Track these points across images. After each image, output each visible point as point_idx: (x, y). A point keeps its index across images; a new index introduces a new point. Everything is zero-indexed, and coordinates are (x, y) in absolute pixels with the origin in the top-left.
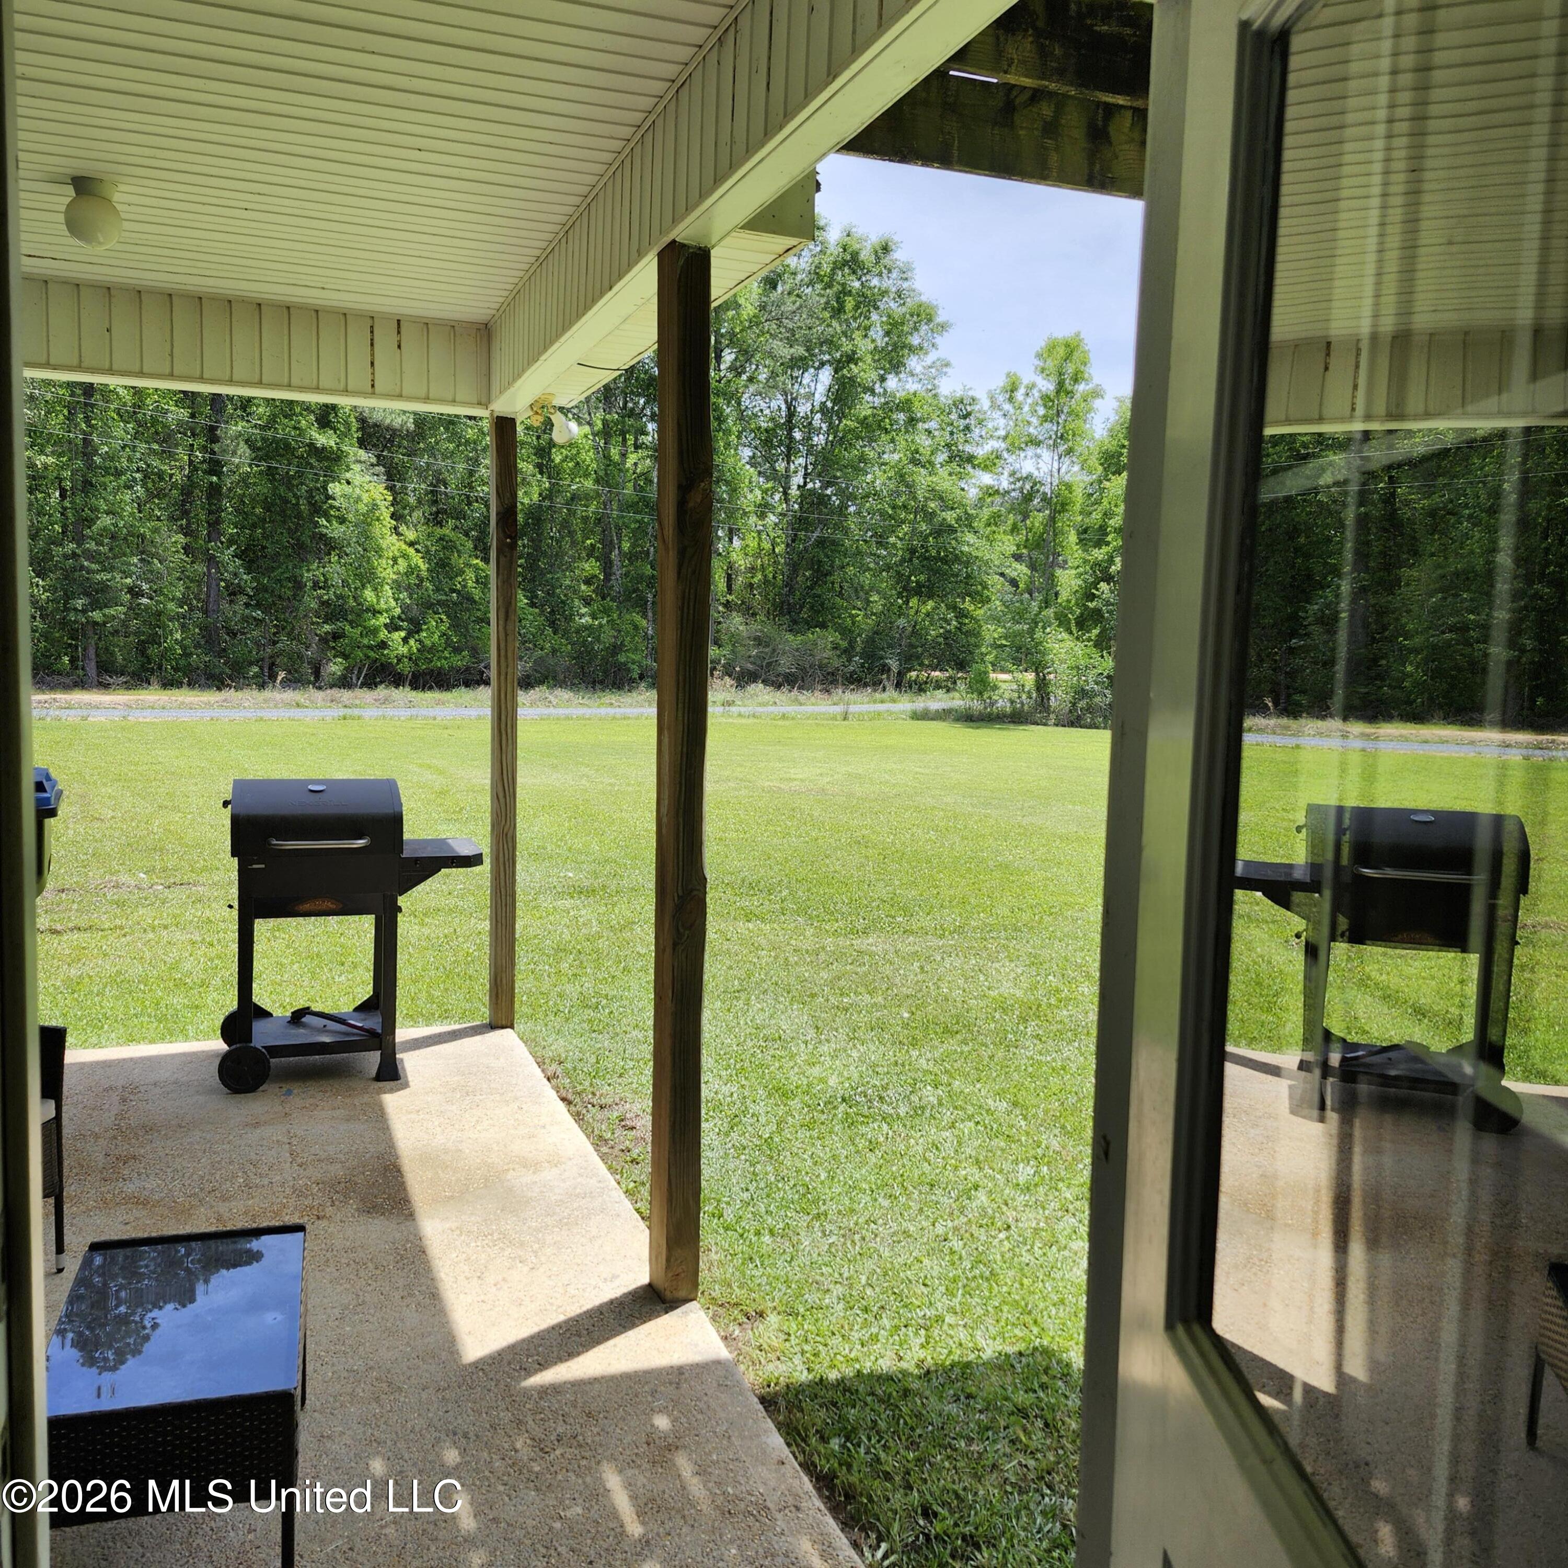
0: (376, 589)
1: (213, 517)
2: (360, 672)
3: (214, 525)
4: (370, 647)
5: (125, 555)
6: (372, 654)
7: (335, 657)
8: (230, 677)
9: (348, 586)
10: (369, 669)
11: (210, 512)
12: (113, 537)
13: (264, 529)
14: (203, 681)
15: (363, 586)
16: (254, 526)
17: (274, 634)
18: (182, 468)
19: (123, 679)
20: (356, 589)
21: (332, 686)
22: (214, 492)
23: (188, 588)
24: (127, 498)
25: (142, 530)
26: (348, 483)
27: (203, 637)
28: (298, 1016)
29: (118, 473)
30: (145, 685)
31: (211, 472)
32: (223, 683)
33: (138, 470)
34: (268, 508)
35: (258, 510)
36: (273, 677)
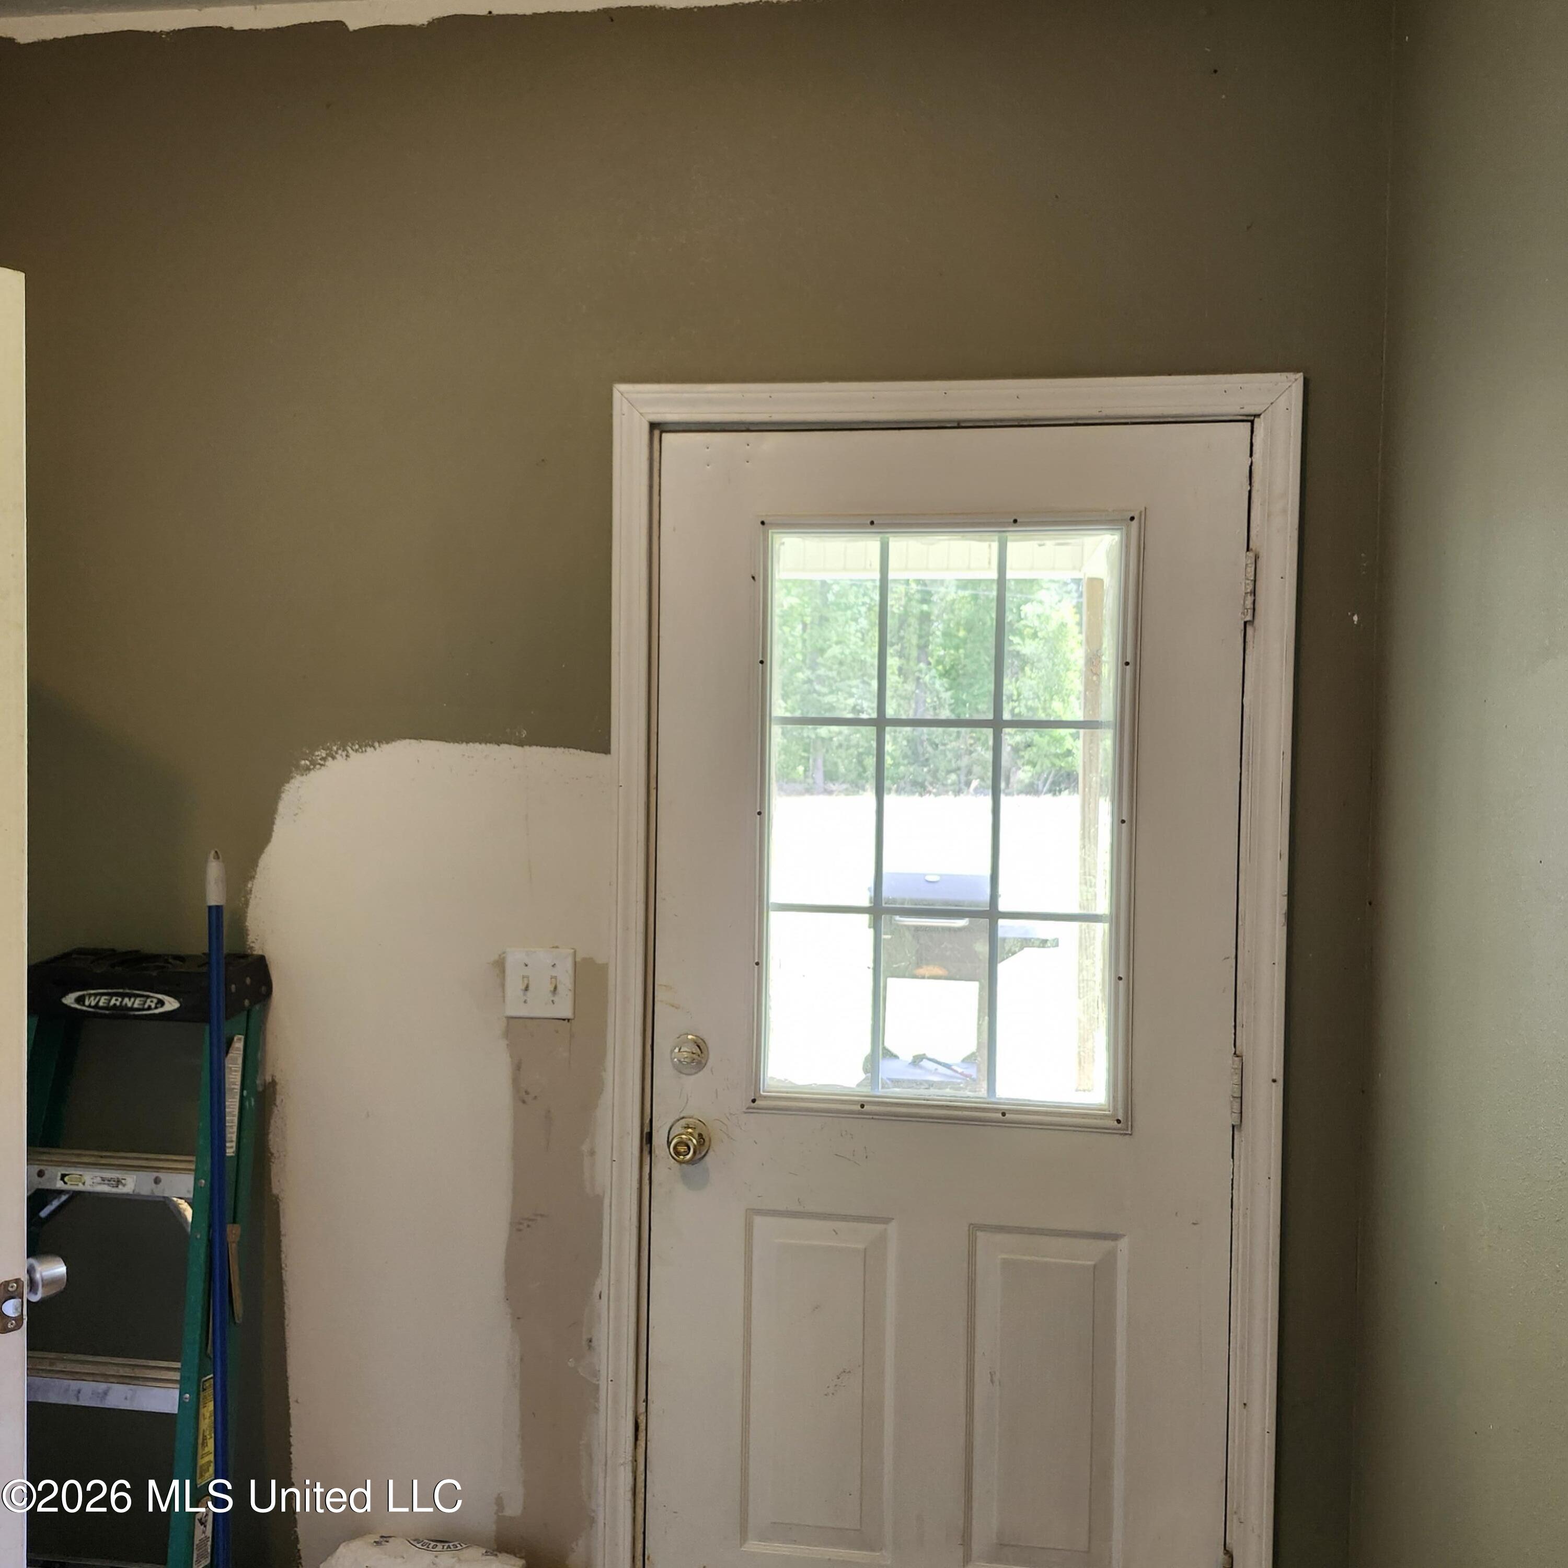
0: (1063, 701)
1: (922, 642)
2: (1046, 779)
3: (923, 648)
4: (1057, 756)
5: (849, 678)
6: (1057, 762)
7: (1023, 765)
8: (931, 784)
9: (1038, 697)
10: (1055, 775)
11: (920, 637)
12: (841, 663)
13: (965, 649)
14: (908, 788)
15: (1052, 699)
16: (957, 648)
17: (971, 745)
18: (900, 599)
19: (844, 786)
20: (1045, 701)
21: (1020, 792)
22: (925, 618)
23: (899, 705)
24: (852, 630)
25: (863, 657)
26: (1041, 602)
27: (910, 748)
28: (917, 1060)
29: (848, 607)
30: (861, 792)
31: (924, 601)
32: (925, 789)
33: (864, 604)
34: (969, 630)
35: (962, 634)
36: (968, 784)
